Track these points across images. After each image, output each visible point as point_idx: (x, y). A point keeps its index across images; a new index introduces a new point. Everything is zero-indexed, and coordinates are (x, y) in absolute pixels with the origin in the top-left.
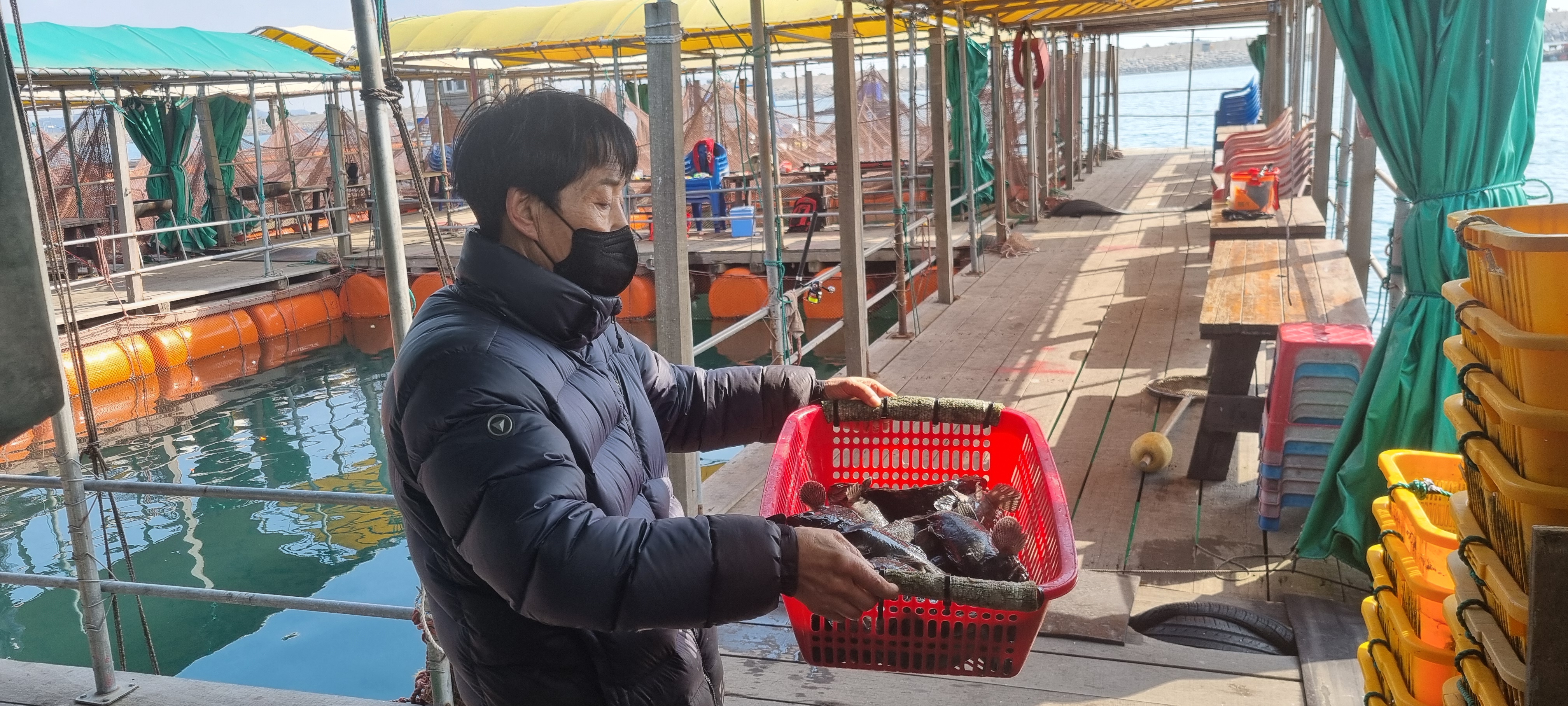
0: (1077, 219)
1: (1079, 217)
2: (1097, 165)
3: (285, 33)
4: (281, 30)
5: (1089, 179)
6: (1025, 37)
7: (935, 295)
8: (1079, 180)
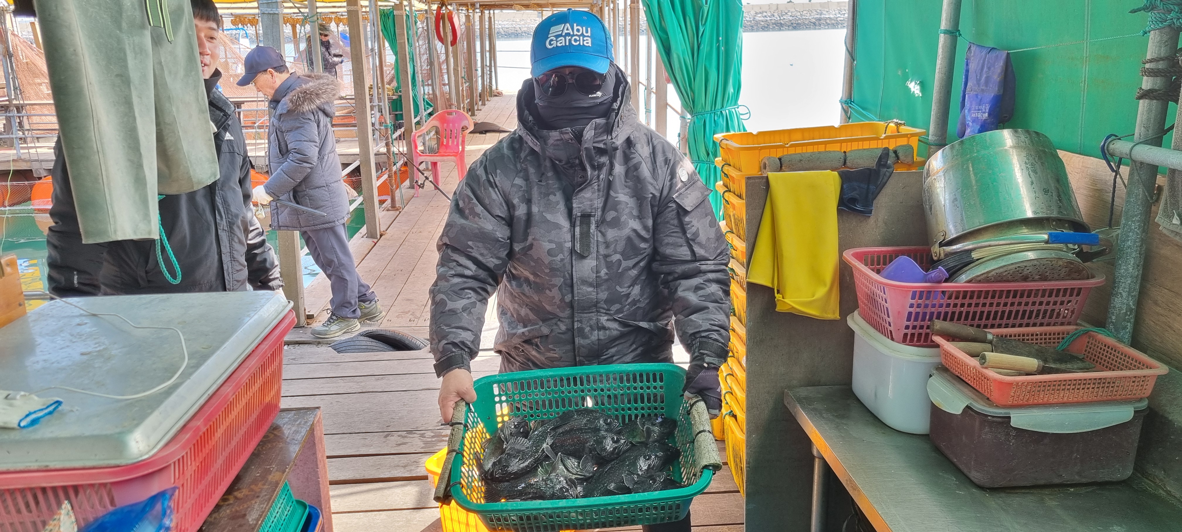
0: (484, 135)
1: (485, 133)
2: (488, 100)
5: (484, 109)
6: (444, 10)
7: (407, 183)
8: (478, 110)
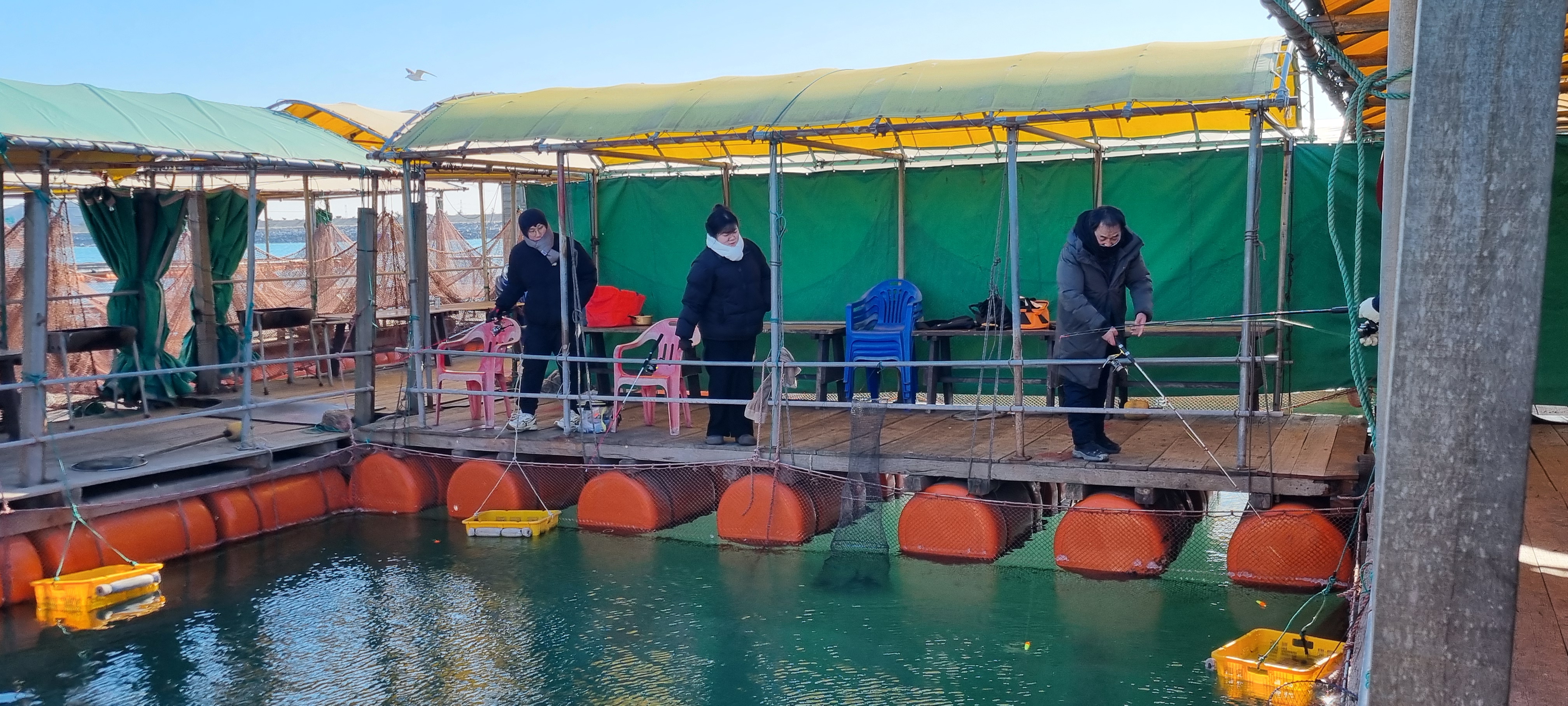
3: (318, 111)
4: (314, 106)
